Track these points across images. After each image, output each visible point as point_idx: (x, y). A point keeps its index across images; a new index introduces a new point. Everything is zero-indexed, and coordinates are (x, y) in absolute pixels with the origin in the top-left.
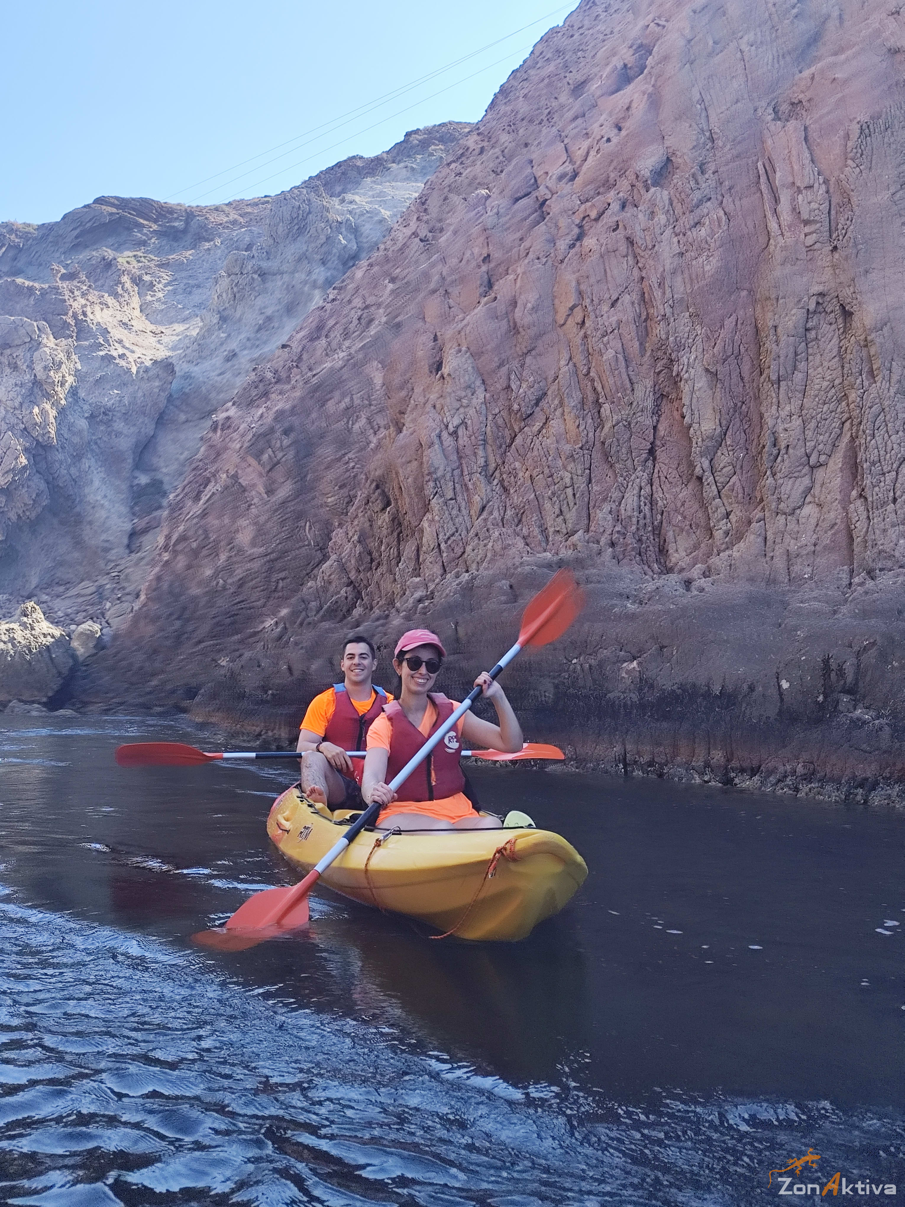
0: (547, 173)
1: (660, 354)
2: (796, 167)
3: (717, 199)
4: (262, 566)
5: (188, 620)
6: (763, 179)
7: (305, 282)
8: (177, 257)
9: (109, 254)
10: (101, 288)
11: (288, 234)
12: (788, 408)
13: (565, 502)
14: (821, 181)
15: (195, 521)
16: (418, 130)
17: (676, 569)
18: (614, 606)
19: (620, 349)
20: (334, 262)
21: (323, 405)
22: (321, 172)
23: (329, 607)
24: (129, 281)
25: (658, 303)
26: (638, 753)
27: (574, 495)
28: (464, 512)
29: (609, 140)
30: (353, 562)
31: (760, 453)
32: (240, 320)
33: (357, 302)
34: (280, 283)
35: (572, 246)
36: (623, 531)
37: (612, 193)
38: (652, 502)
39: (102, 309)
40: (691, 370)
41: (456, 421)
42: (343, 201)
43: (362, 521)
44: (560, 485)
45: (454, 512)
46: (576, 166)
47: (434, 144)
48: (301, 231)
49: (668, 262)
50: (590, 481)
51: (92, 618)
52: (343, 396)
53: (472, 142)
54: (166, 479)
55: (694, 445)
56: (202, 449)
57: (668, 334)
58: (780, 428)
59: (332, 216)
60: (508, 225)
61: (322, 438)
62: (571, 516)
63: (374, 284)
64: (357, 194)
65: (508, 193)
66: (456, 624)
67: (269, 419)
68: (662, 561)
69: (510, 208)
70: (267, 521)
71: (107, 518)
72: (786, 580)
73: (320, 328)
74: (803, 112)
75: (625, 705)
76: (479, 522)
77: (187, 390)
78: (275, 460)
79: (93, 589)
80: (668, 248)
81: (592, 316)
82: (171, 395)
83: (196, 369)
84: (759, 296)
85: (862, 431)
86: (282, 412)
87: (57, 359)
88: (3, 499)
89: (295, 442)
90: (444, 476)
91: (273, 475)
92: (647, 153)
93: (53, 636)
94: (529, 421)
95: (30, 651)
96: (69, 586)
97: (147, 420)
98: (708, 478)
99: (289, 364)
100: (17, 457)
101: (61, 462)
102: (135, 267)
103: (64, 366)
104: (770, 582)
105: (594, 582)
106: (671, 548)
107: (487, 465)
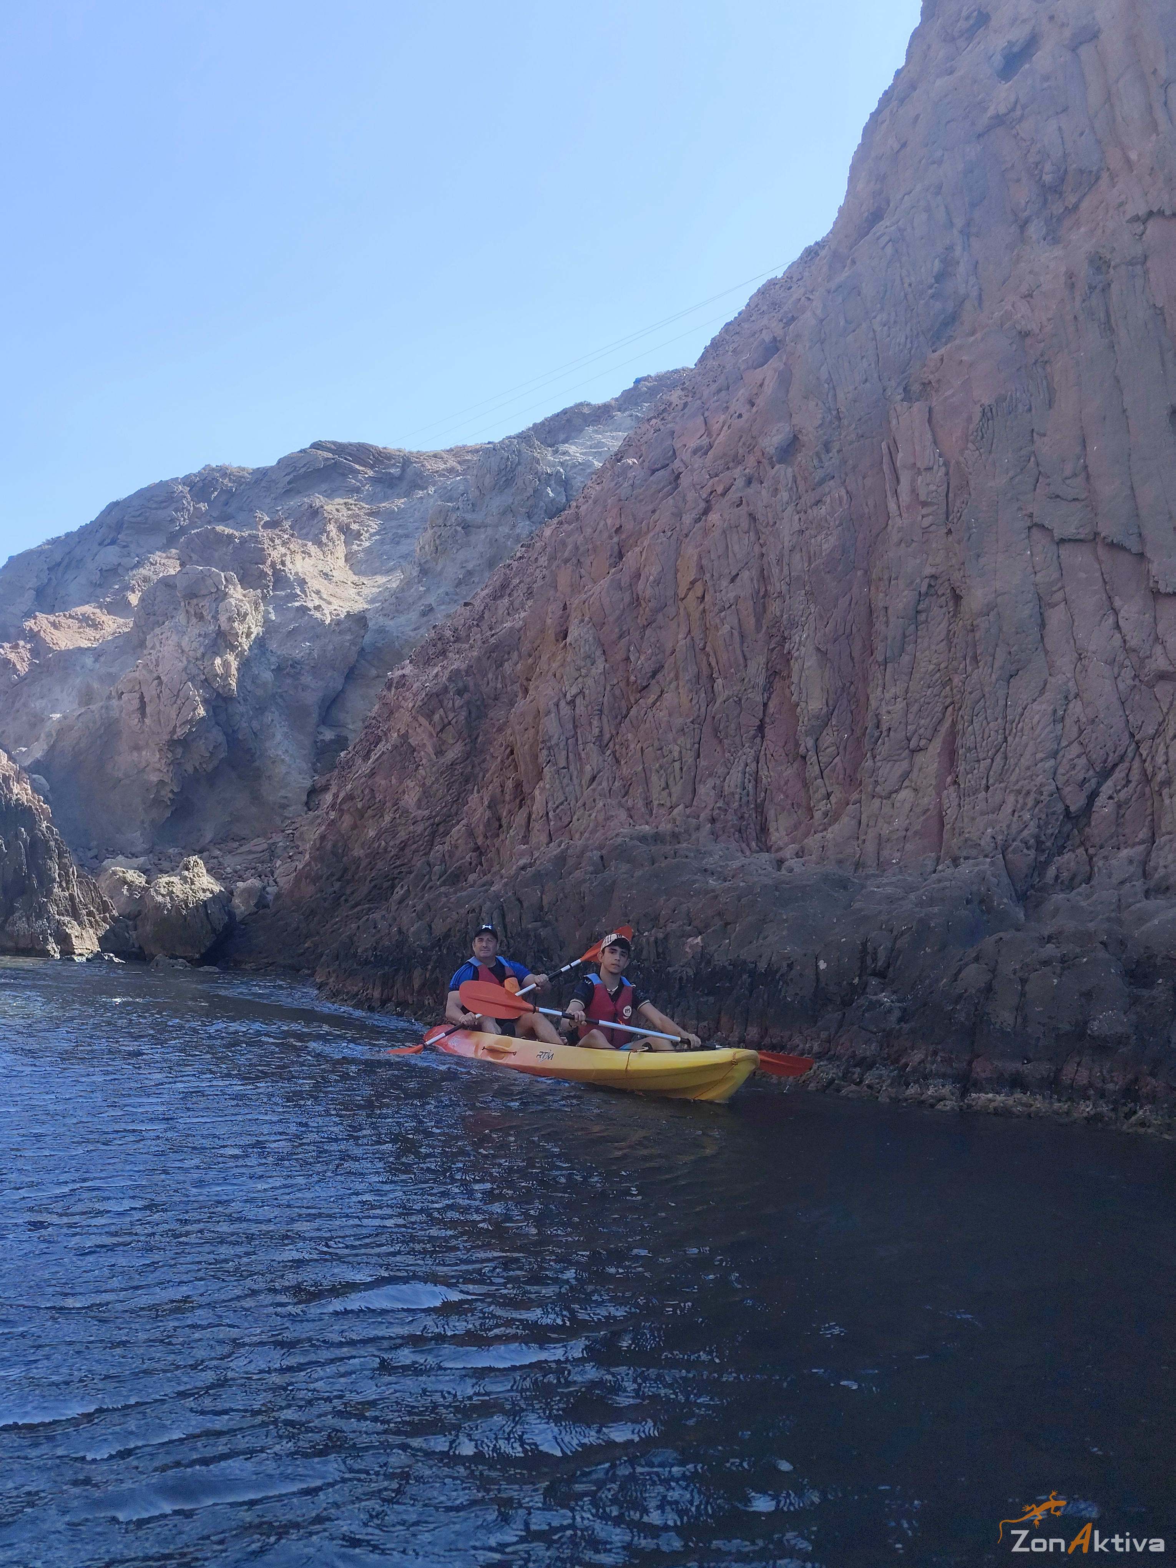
0: (685, 445)
1: (774, 630)
2: (917, 448)
3: (840, 477)
4: (425, 830)
5: (348, 882)
6: (886, 459)
7: (508, 537)
8: (388, 506)
9: (318, 500)
10: (305, 537)
11: (495, 485)
12: (893, 690)
13: (672, 776)
14: (941, 463)
15: (364, 779)
16: (649, 376)
17: (773, 848)
18: (695, 882)
19: (736, 625)
20: (540, 515)
21: (501, 665)
22: (546, 419)
23: (451, 873)
24: (335, 530)
25: (776, 580)
27: (681, 769)
28: (576, 781)
29: (740, 416)
30: (481, 827)
31: (864, 734)
32: (441, 573)
34: (483, 536)
35: (698, 520)
36: (726, 807)
37: (740, 468)
38: (757, 780)
39: (304, 558)
40: (802, 648)
41: (574, 691)
42: (556, 452)
44: (669, 759)
45: (565, 781)
46: (712, 439)
48: (508, 482)
49: (787, 539)
51: (260, 876)
53: (675, 396)
54: (350, 735)
55: (800, 724)
56: (376, 707)
57: (782, 611)
58: (884, 710)
59: (541, 468)
60: (641, 497)
62: (676, 790)
64: (574, 444)
66: (542, 893)
67: (444, 678)
68: (763, 839)
69: (646, 480)
70: (433, 783)
71: (287, 773)
72: (874, 865)
73: (503, 587)
74: (933, 393)
75: (681, 979)
76: (587, 792)
77: (379, 645)
78: (446, 721)
79: (265, 846)
80: (788, 525)
81: (711, 591)
82: (363, 649)
83: (391, 623)
84: (874, 576)
85: (962, 717)
86: (458, 671)
87: (243, 611)
88: (180, 750)
89: (468, 703)
90: (557, 745)
91: (443, 736)
92: (774, 431)
93: (212, 892)
94: (644, 693)
95: (187, 906)
96: (242, 842)
97: (336, 674)
98: (812, 758)
99: (470, 622)
100: (196, 709)
101: (242, 715)
102: (344, 515)
103: (249, 617)
104: (858, 865)
105: (681, 856)
106: (772, 826)
107: (602, 736)
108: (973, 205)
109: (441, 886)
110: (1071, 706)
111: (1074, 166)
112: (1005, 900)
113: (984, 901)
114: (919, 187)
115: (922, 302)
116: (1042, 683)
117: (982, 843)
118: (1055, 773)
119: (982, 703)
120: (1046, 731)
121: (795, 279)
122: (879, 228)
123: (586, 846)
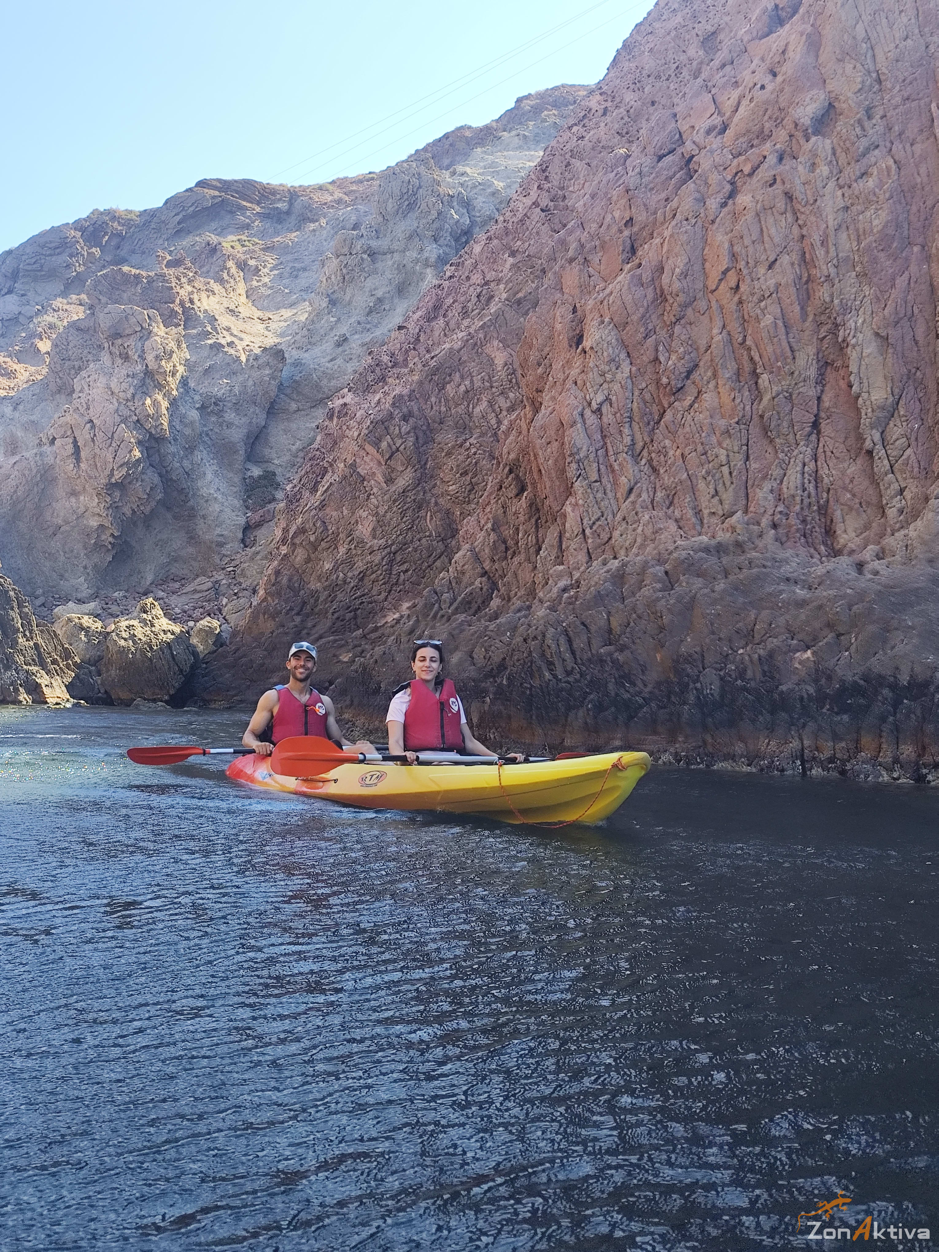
0: (693, 127)
1: (823, 318)
3: (886, 146)
4: (383, 558)
5: (308, 616)
7: (417, 261)
8: (281, 240)
9: (214, 239)
10: (206, 275)
11: (398, 211)
13: (721, 481)
15: (314, 512)
16: (530, 95)
17: (845, 552)
18: (781, 592)
19: (779, 315)
20: (446, 238)
21: (444, 387)
22: (428, 145)
23: (464, 598)
24: (234, 266)
25: (821, 263)
26: (817, 749)
27: (731, 473)
28: (610, 495)
29: (763, 87)
30: (486, 551)
31: (937, 423)
32: (350, 303)
33: (476, 278)
34: (390, 263)
35: (724, 205)
36: (785, 511)
37: (768, 145)
38: (817, 479)
39: (208, 296)
40: (859, 334)
41: (600, 398)
43: (494, 508)
44: (715, 463)
45: (599, 495)
46: (725, 118)
47: (547, 109)
48: (411, 207)
49: (831, 218)
50: (748, 458)
51: (209, 615)
52: (463, 378)
53: (594, 103)
54: (278, 471)
55: (863, 416)
56: (319, 438)
57: (832, 296)
59: (443, 190)
61: (441, 423)
62: (728, 496)
63: (493, 259)
64: (468, 165)
65: (650, 150)
66: (609, 614)
67: (387, 405)
68: (829, 542)
69: (653, 167)
70: (386, 512)
71: (221, 511)
73: (436, 308)
75: (801, 698)
76: (626, 505)
77: (297, 378)
78: (394, 447)
79: (210, 585)
80: (831, 202)
81: (748, 279)
82: (282, 383)
83: (306, 355)
86: (401, 396)
87: (168, 348)
88: (117, 494)
89: (415, 428)
90: (587, 457)
91: (392, 463)
92: (808, 99)
93: (173, 633)
94: (679, 395)
95: (151, 648)
96: (184, 582)
97: (258, 410)
98: (880, 452)
99: (406, 346)
100: (131, 451)
101: (174, 455)
102: (239, 252)
103: (174, 355)
105: (758, 567)
106: (839, 528)
107: (634, 444)
109: (455, 614)
123: (646, 562)
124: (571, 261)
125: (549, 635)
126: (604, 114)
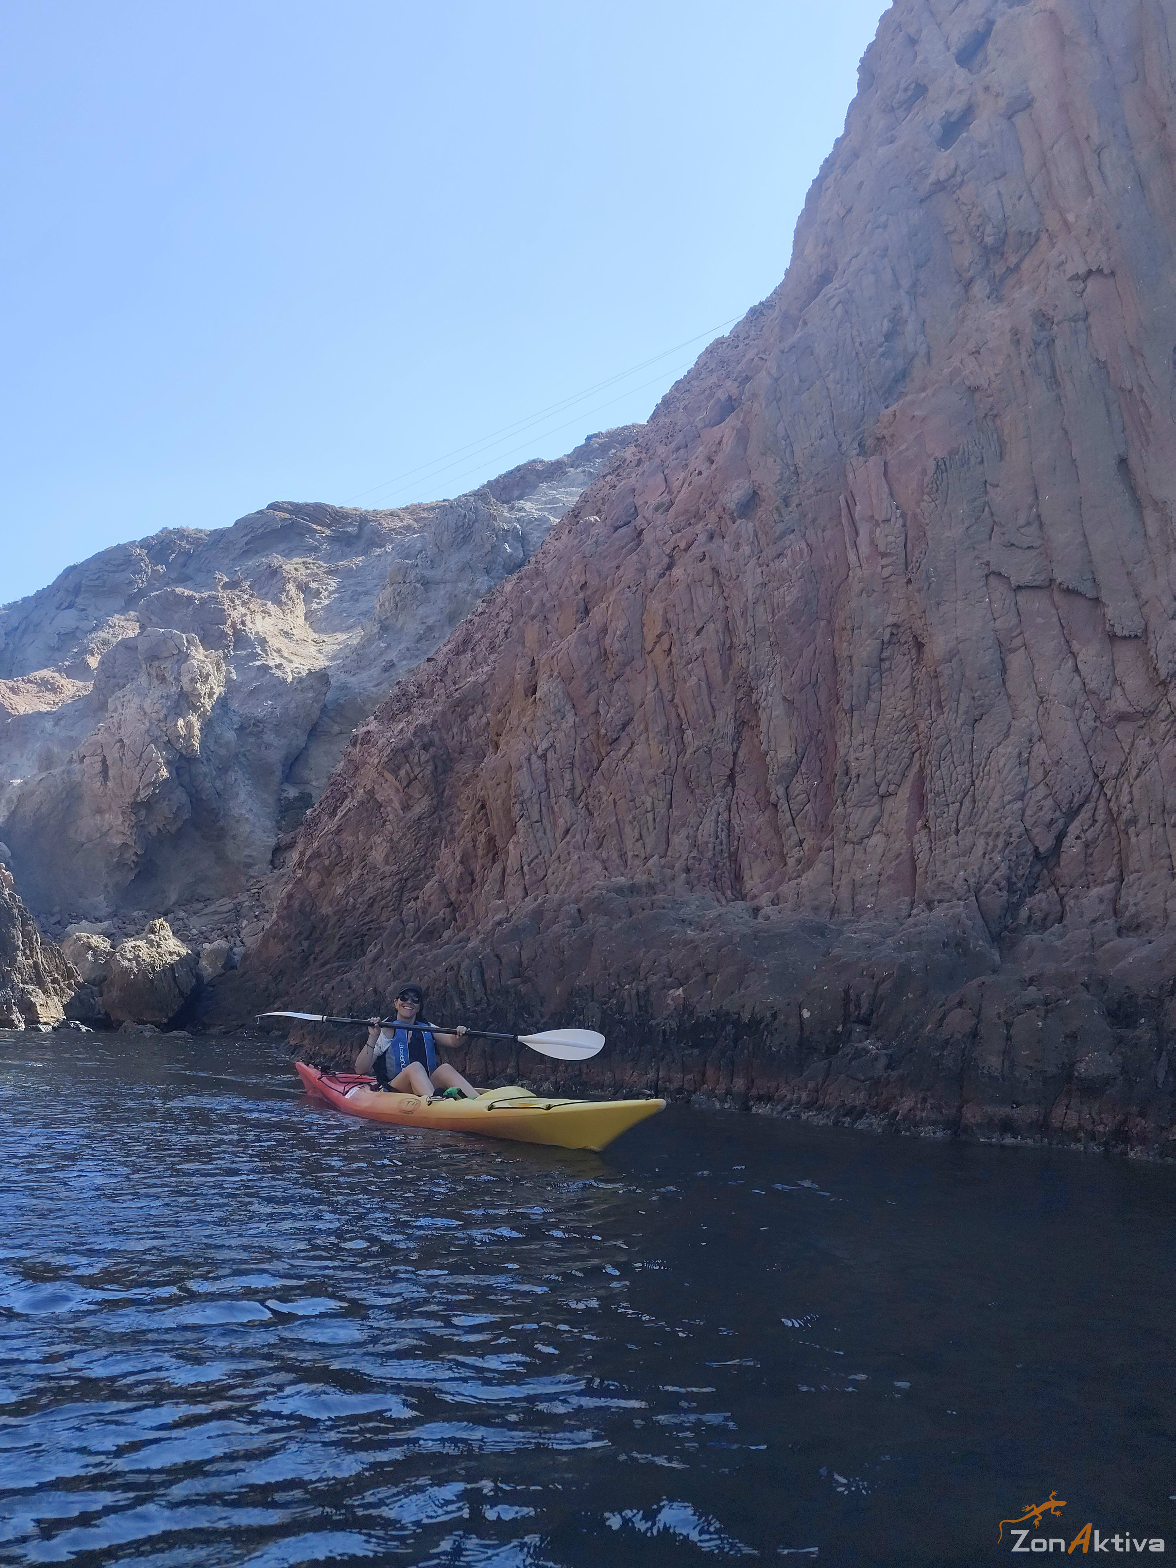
0: (646, 503)
1: (741, 681)
2: (874, 501)
3: (800, 531)
4: (394, 885)
5: (317, 940)
6: (844, 512)
7: (468, 592)
8: (347, 564)
9: (277, 560)
10: (265, 597)
11: (453, 542)
12: (860, 737)
13: (645, 827)
14: (898, 515)
15: (330, 836)
16: (600, 433)
17: (748, 896)
18: (673, 932)
19: (703, 677)
20: (498, 570)
21: (466, 719)
22: (500, 477)
23: (425, 929)
24: (294, 589)
25: (741, 632)
26: (670, 1081)
27: (654, 819)
28: (549, 834)
29: (700, 473)
30: (454, 882)
31: (834, 781)
32: (402, 629)
34: (442, 592)
35: (662, 575)
36: (699, 856)
37: (701, 524)
38: (729, 828)
39: (264, 618)
40: (769, 698)
41: (545, 745)
42: (512, 508)
44: (641, 810)
45: (539, 835)
46: (672, 497)
47: (614, 447)
48: (466, 539)
49: (750, 592)
51: (226, 937)
52: (485, 710)
53: (629, 453)
54: (314, 792)
55: (770, 772)
56: (342, 764)
57: (748, 662)
58: (852, 757)
59: (499, 524)
60: (606, 554)
61: (461, 753)
62: (650, 840)
64: (529, 500)
65: (608, 522)
66: (521, 948)
67: (409, 733)
68: (738, 887)
69: (609, 537)
70: (400, 839)
71: (252, 832)
72: (850, 910)
73: (466, 642)
74: (887, 447)
75: (664, 1032)
76: (561, 845)
77: (342, 702)
78: (412, 776)
79: (231, 906)
80: (752, 578)
81: (678, 644)
82: (325, 706)
83: (353, 679)
84: (837, 626)
85: (930, 762)
86: (423, 726)
87: (205, 672)
88: (143, 812)
89: (434, 757)
90: (530, 798)
91: (410, 790)
92: (734, 487)
93: (179, 955)
94: (615, 745)
95: (154, 970)
96: (208, 902)
97: (299, 732)
98: (783, 806)
99: (433, 678)
100: (158, 771)
101: (205, 775)
102: (302, 574)
103: (212, 678)
104: (833, 911)
105: (658, 907)
106: (746, 874)
107: (574, 789)
108: (918, 267)
109: (415, 943)
110: (1035, 748)
111: (1014, 228)
112: (981, 943)
113: (960, 944)
114: (866, 251)
115: (873, 360)
116: (1006, 727)
117: (956, 886)
118: (1023, 815)
119: (948, 747)
120: (1013, 773)
121: (741, 338)
122: (829, 289)
123: (563, 900)
124: (533, 618)
125: (462, 967)
126: (638, 465)
